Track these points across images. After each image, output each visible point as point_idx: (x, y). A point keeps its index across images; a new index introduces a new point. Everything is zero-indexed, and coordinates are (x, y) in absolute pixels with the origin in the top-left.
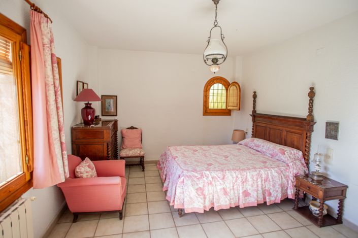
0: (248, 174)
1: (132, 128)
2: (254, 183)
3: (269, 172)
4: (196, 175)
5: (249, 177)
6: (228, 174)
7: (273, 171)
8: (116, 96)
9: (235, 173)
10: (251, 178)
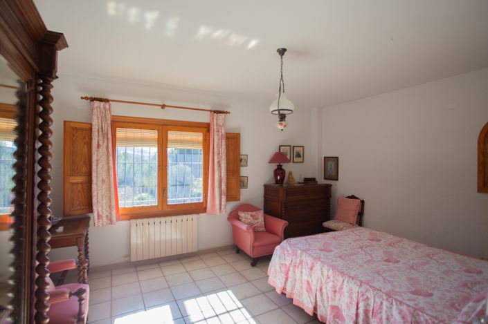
0: (345, 283)
1: (353, 197)
2: (351, 303)
3: (385, 303)
4: (289, 249)
5: (345, 288)
6: (318, 266)
7: (394, 307)
8: (337, 158)
9: (328, 271)
10: (347, 292)
